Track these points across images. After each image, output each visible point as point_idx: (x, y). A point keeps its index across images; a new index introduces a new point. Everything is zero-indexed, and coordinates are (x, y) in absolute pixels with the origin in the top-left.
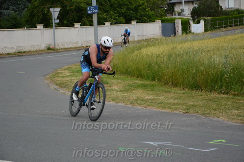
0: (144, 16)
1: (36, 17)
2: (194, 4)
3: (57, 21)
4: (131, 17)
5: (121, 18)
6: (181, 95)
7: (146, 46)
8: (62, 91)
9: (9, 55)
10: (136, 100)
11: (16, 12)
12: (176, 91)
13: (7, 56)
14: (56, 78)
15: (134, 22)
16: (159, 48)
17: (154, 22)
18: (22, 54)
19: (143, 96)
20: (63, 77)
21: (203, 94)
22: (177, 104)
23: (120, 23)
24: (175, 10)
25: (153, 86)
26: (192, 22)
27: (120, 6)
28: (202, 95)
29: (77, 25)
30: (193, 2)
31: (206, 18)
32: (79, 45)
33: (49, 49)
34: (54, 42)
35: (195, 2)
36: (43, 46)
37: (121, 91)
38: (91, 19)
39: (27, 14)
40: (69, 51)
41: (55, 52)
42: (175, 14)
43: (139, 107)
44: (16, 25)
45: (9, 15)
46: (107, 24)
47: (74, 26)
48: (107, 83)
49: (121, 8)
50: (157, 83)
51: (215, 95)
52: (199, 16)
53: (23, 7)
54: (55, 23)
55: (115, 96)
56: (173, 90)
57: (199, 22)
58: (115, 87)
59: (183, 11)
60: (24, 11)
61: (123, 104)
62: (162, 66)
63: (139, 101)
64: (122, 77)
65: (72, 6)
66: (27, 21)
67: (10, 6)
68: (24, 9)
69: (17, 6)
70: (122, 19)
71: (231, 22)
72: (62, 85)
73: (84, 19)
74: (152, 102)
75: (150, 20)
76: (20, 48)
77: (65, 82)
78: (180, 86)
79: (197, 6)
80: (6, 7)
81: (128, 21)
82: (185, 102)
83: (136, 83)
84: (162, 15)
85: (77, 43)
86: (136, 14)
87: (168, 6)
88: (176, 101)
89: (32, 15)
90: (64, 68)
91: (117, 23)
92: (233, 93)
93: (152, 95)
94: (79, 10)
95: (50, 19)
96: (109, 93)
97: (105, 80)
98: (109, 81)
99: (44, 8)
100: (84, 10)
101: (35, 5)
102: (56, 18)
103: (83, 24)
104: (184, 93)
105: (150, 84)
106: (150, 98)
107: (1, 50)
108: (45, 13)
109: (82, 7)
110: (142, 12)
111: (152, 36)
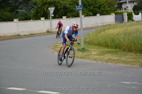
0: (104, 11)
1: (40, 14)
2: (135, 3)
3: (53, 15)
4: (96, 12)
6: (135, 57)
7: (108, 29)
9: (25, 36)
10: (109, 60)
11: (27, 10)
12: (132, 54)
13: (24, 37)
14: (57, 48)
15: (98, 15)
16: (116, 30)
17: (110, 14)
18: (33, 35)
19: (112, 58)
22: (134, 61)
23: (90, 16)
24: (122, 7)
25: (116, 52)
26: (134, 14)
27: (89, 5)
29: (64, 17)
30: (133, 2)
33: (48, 32)
34: (51, 28)
35: (136, 2)
36: (45, 31)
37: (97, 55)
38: (72, 14)
39: (34, 12)
41: (52, 34)
42: (122, 10)
43: (111, 64)
45: (22, 12)
47: (62, 18)
48: (88, 51)
49: (90, 7)
50: (118, 50)
52: (138, 10)
53: (31, 8)
54: (52, 17)
55: (95, 58)
56: (130, 54)
57: (138, 14)
58: (93, 53)
59: (127, 7)
60: (32, 10)
61: (101, 62)
62: (121, 40)
64: (96, 47)
65: (61, 6)
66: (34, 16)
67: (23, 7)
68: (31, 9)
69: (27, 7)
70: (91, 13)
73: (69, 14)
74: (118, 61)
75: (108, 13)
76: (31, 32)
78: (133, 52)
79: (136, 4)
80: (21, 8)
81: (95, 15)
82: (139, 60)
83: (106, 50)
84: (115, 10)
86: (100, 10)
87: (118, 5)
88: (133, 60)
89: (37, 12)
90: (59, 42)
91: (88, 15)
93: (117, 57)
94: (65, 8)
95: (48, 14)
96: (90, 56)
97: (86, 49)
98: (89, 49)
99: (44, 8)
100: (68, 8)
101: (39, 6)
102: (52, 14)
103: (68, 17)
104: (137, 56)
105: (114, 51)
106: (116, 58)
107: (21, 33)
108: (45, 10)
109: (67, 7)
110: (103, 9)
111: (109, 23)
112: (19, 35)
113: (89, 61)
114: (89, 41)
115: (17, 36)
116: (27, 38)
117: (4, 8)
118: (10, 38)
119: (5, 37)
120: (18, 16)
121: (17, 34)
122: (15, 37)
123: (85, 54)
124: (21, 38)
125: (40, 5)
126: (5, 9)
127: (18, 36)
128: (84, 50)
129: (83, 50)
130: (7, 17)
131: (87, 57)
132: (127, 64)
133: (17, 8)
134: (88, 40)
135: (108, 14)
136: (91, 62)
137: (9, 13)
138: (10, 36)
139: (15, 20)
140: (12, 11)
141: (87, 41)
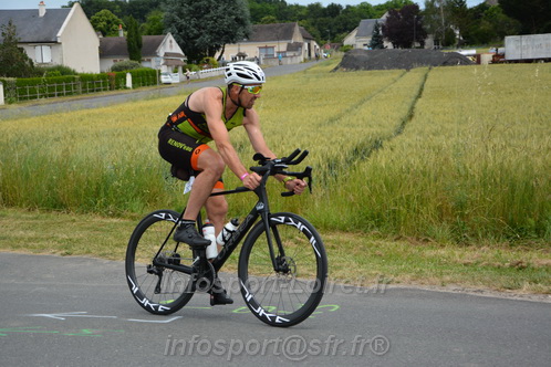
6: (32, 222)
12: (18, 214)
21: (77, 219)
28: (74, 221)
31: (6, 79)
51: (97, 220)
56: (10, 212)
71: (60, 89)
78: (21, 206)
82: (51, 234)
88: (31, 234)
92: (129, 214)
104: (36, 218)
132: (18, 247)
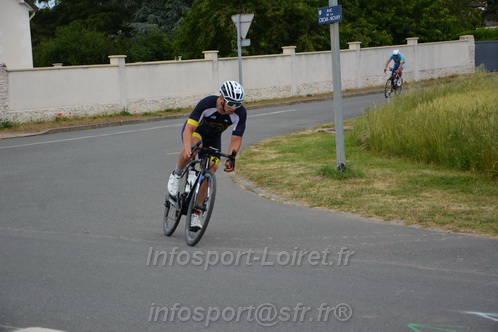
0: (435, 26)
1: (203, 36)
3: (247, 43)
4: (406, 30)
5: (384, 32)
7: (444, 94)
8: (263, 192)
9: (148, 116)
10: (431, 214)
11: (160, 25)
13: (145, 119)
14: (249, 165)
15: (412, 42)
16: (473, 96)
17: (458, 39)
18: (175, 115)
19: (445, 205)
20: (262, 162)
23: (382, 43)
25: (466, 181)
27: (381, 6)
29: (288, 50)
32: (293, 93)
37: (393, 193)
38: (317, 36)
39: (184, 30)
40: (271, 106)
44: (161, 54)
45: (146, 32)
46: (354, 46)
47: (281, 51)
48: (361, 176)
49: (383, 11)
50: (474, 176)
53: (175, 15)
54: (242, 48)
55: (381, 204)
58: (379, 185)
60: (178, 23)
62: (487, 136)
63: (437, 217)
64: (394, 161)
65: (278, 10)
66: (184, 43)
67: (148, 14)
68: (177, 19)
69: (162, 13)
70: (385, 35)
72: (263, 180)
73: (304, 38)
74: (469, 219)
75: (450, 34)
76: (170, 101)
77: (268, 172)
80: (141, 15)
81: (399, 40)
83: (427, 175)
84: (475, 24)
85: (289, 88)
86: (418, 22)
87: (490, 3)
89: (194, 32)
90: (262, 142)
91: (373, 42)
93: (465, 201)
94: (293, 17)
95: (231, 39)
96: (366, 197)
97: (355, 168)
98: (364, 170)
99: (219, 15)
100: (302, 18)
101: (200, 9)
102: (244, 36)
103: (301, 49)
105: (458, 178)
106: (462, 208)
107: (133, 106)
108: (222, 25)
109: (298, 11)
110: (431, 19)
111: (454, 72)
112: (125, 114)
113: (357, 216)
114: (367, 140)
115: (117, 115)
116: (152, 123)
117: (85, 17)
118: (95, 122)
119: (76, 118)
120: (130, 46)
121: (119, 109)
122: (111, 120)
123: (348, 187)
124: (131, 122)
125: (203, 7)
126: (87, 21)
127: (124, 118)
128: (345, 175)
129: (343, 173)
130: (93, 47)
131: (353, 199)
133: (128, 15)
134: (366, 135)
135: (448, 39)
136: (364, 219)
137: (100, 34)
138: (95, 118)
139: (115, 60)
140: (112, 26)
141: (363, 140)
